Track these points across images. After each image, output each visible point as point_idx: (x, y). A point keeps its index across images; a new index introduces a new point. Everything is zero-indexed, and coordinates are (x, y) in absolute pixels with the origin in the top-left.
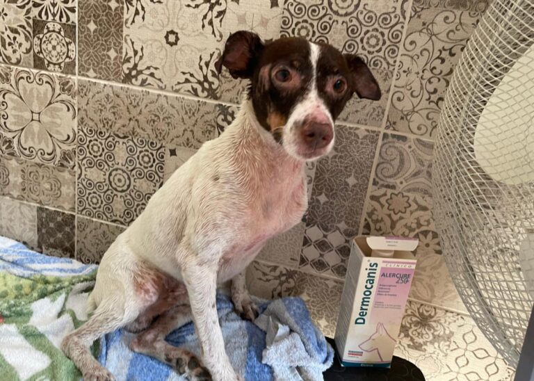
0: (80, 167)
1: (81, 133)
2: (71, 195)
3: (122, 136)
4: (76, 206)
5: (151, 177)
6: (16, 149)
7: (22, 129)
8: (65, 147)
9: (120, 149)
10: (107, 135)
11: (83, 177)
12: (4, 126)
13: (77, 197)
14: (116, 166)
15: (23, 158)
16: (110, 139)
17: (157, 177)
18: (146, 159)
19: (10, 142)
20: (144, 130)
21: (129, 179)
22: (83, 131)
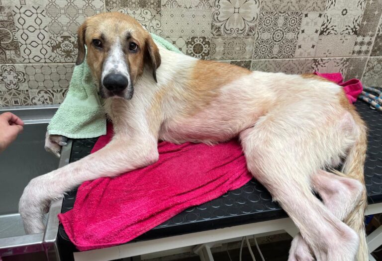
0: (258, 34)
1: (261, 15)
2: (251, 50)
3: (283, 12)
4: (253, 55)
5: (294, 30)
6: (222, 32)
7: (228, 19)
8: (251, 24)
9: (280, 19)
10: (275, 13)
11: (259, 39)
12: (217, 20)
13: (254, 50)
14: (277, 29)
15: (226, 36)
16: (277, 15)
17: (297, 30)
18: (293, 22)
19: (219, 28)
20: (294, 7)
21: (283, 34)
22: (262, 14)
